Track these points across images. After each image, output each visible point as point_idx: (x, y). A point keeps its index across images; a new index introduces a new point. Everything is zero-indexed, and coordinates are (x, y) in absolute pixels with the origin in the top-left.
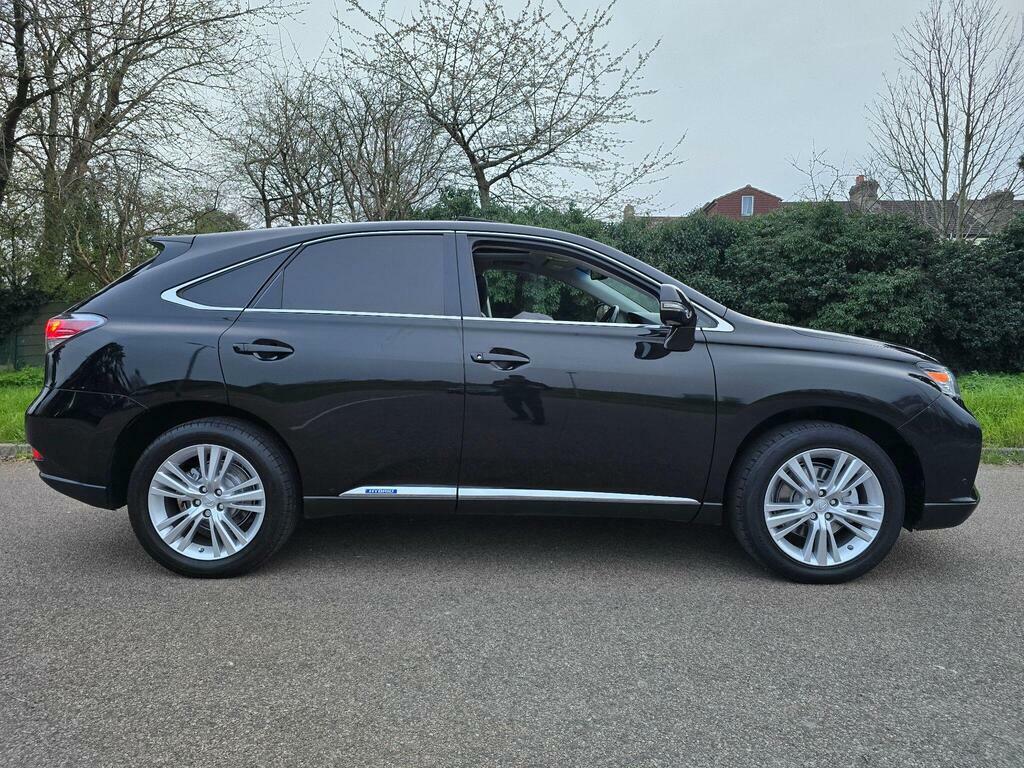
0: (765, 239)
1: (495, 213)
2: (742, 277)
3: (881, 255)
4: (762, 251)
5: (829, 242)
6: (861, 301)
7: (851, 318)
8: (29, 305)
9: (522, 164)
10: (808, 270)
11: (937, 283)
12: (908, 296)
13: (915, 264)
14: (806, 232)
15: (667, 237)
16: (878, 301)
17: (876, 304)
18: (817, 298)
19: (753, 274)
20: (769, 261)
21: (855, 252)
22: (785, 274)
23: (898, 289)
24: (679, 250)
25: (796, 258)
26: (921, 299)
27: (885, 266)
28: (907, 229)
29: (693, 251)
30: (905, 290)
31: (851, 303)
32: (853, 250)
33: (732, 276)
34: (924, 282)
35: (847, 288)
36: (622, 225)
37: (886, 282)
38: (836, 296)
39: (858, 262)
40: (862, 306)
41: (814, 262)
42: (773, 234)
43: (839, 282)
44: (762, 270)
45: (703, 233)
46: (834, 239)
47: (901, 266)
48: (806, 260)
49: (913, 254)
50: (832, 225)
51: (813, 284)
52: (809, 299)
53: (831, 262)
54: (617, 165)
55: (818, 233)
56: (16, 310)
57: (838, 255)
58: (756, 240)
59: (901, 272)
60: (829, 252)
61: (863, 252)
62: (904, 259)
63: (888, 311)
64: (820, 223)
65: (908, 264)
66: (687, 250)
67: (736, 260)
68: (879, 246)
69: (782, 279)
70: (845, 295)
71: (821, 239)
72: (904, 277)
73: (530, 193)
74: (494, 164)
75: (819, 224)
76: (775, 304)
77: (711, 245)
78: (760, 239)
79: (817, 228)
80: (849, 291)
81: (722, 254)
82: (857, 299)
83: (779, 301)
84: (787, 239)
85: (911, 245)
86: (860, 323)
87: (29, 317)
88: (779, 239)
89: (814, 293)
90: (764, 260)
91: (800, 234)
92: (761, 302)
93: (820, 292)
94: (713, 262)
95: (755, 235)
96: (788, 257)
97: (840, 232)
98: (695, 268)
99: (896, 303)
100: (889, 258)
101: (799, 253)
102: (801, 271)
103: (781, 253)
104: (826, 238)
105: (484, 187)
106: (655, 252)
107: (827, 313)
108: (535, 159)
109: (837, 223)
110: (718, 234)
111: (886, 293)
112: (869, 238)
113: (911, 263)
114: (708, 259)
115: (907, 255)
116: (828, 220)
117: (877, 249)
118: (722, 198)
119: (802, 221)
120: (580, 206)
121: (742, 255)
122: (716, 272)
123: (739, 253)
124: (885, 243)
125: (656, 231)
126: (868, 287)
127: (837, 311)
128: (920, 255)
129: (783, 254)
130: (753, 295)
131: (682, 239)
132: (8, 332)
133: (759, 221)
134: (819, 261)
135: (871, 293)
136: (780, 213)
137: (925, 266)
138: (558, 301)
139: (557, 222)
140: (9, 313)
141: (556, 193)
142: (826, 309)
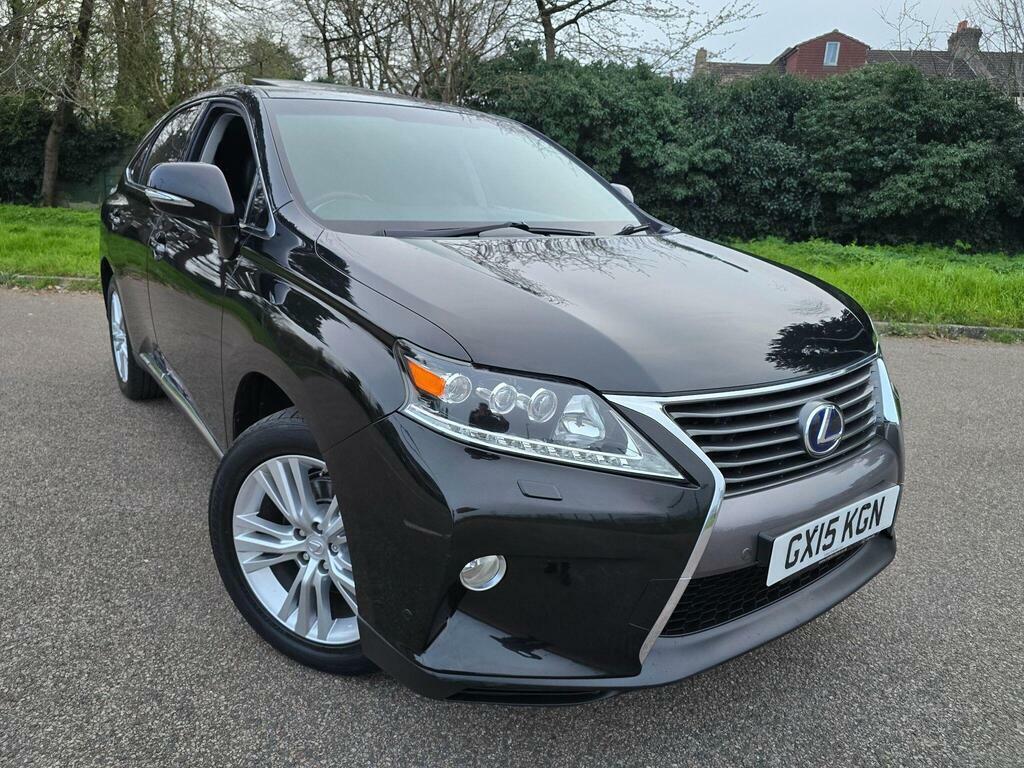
0: (838, 104)
1: (561, 67)
2: (808, 143)
3: (955, 126)
4: (833, 116)
5: (903, 110)
6: (926, 174)
7: (913, 191)
8: (114, 147)
9: (590, 11)
10: (877, 139)
11: (1010, 157)
12: (976, 170)
13: (990, 137)
14: (882, 97)
15: (736, 98)
16: (944, 175)
17: (942, 178)
18: (882, 168)
19: (820, 141)
20: (838, 127)
21: (929, 122)
22: (853, 142)
23: (966, 163)
24: (747, 112)
25: (866, 126)
26: (989, 174)
27: (958, 137)
28: (987, 98)
29: (761, 114)
30: (973, 165)
31: (915, 176)
32: (926, 119)
33: (798, 142)
34: (996, 157)
35: (915, 159)
36: (691, 82)
37: (955, 155)
38: (902, 168)
39: (930, 132)
40: (926, 179)
41: (884, 131)
42: (846, 98)
43: (907, 153)
44: (829, 136)
45: (773, 94)
46: (909, 106)
47: (974, 139)
48: (876, 128)
49: (989, 126)
50: (908, 91)
51: (880, 154)
52: (874, 170)
53: (902, 131)
54: (692, 12)
55: (892, 100)
56: (103, 151)
57: (909, 124)
58: (827, 104)
59: (972, 145)
60: (902, 120)
61: (938, 122)
62: (979, 131)
63: (952, 186)
64: (897, 89)
65: (982, 135)
66: (755, 112)
67: (804, 125)
68: (954, 116)
69: (849, 147)
70: (911, 167)
71: (895, 106)
72: (974, 151)
73: (597, 40)
74: (562, 8)
75: (895, 89)
76: (839, 173)
77: (781, 109)
78: (833, 104)
79: (893, 95)
80: (916, 163)
81: (790, 120)
82: (922, 172)
83: (842, 170)
84: (860, 104)
85: (988, 116)
86: (922, 197)
87: (115, 158)
88: (851, 104)
89: (879, 163)
90: (833, 126)
91: (873, 100)
92: (824, 170)
93: (885, 163)
94: (780, 126)
95: (828, 98)
96: (858, 125)
97: (916, 99)
98: (761, 132)
99: (963, 178)
100: (963, 129)
101: (869, 120)
102: (869, 139)
103: (852, 120)
104: (901, 106)
105: (550, 33)
106: (722, 114)
107: (890, 186)
108: (604, 5)
109: (914, 90)
110: (789, 95)
111: (953, 167)
112: (944, 108)
113: (985, 136)
114: (776, 123)
115: (982, 126)
116: (905, 86)
117: (950, 119)
118: (804, 45)
119: (878, 85)
120: (648, 59)
121: (810, 121)
122: (783, 136)
123: (808, 117)
124: (961, 113)
125: (725, 90)
126: (935, 160)
127: (900, 184)
128: (996, 127)
129: (854, 121)
130: (817, 162)
131: (750, 100)
132: (97, 172)
133: (833, 83)
134: (889, 130)
135: (937, 166)
136: (856, 75)
137: (999, 140)
138: (619, 162)
139: (624, 78)
140: (97, 154)
141: (624, 42)
142: (889, 181)
